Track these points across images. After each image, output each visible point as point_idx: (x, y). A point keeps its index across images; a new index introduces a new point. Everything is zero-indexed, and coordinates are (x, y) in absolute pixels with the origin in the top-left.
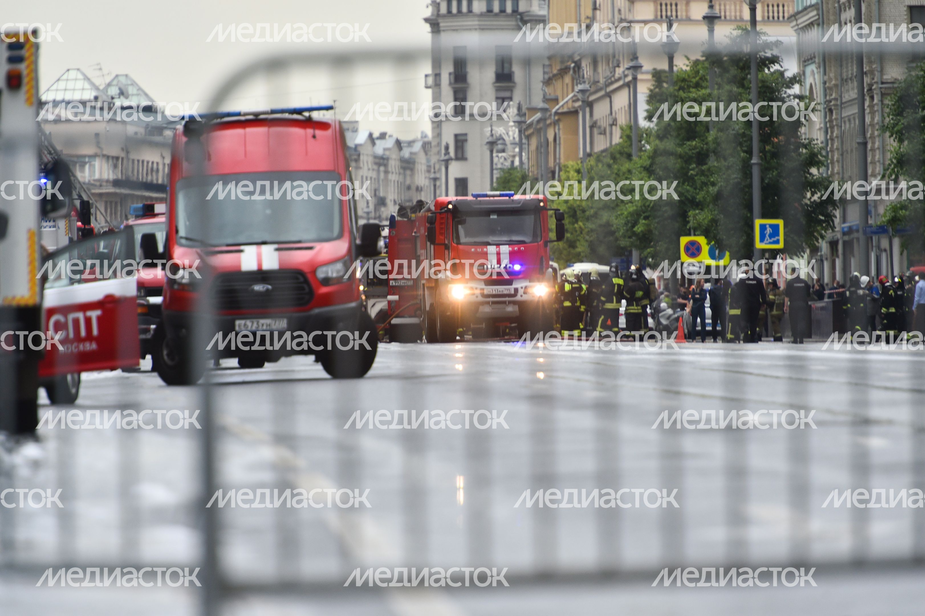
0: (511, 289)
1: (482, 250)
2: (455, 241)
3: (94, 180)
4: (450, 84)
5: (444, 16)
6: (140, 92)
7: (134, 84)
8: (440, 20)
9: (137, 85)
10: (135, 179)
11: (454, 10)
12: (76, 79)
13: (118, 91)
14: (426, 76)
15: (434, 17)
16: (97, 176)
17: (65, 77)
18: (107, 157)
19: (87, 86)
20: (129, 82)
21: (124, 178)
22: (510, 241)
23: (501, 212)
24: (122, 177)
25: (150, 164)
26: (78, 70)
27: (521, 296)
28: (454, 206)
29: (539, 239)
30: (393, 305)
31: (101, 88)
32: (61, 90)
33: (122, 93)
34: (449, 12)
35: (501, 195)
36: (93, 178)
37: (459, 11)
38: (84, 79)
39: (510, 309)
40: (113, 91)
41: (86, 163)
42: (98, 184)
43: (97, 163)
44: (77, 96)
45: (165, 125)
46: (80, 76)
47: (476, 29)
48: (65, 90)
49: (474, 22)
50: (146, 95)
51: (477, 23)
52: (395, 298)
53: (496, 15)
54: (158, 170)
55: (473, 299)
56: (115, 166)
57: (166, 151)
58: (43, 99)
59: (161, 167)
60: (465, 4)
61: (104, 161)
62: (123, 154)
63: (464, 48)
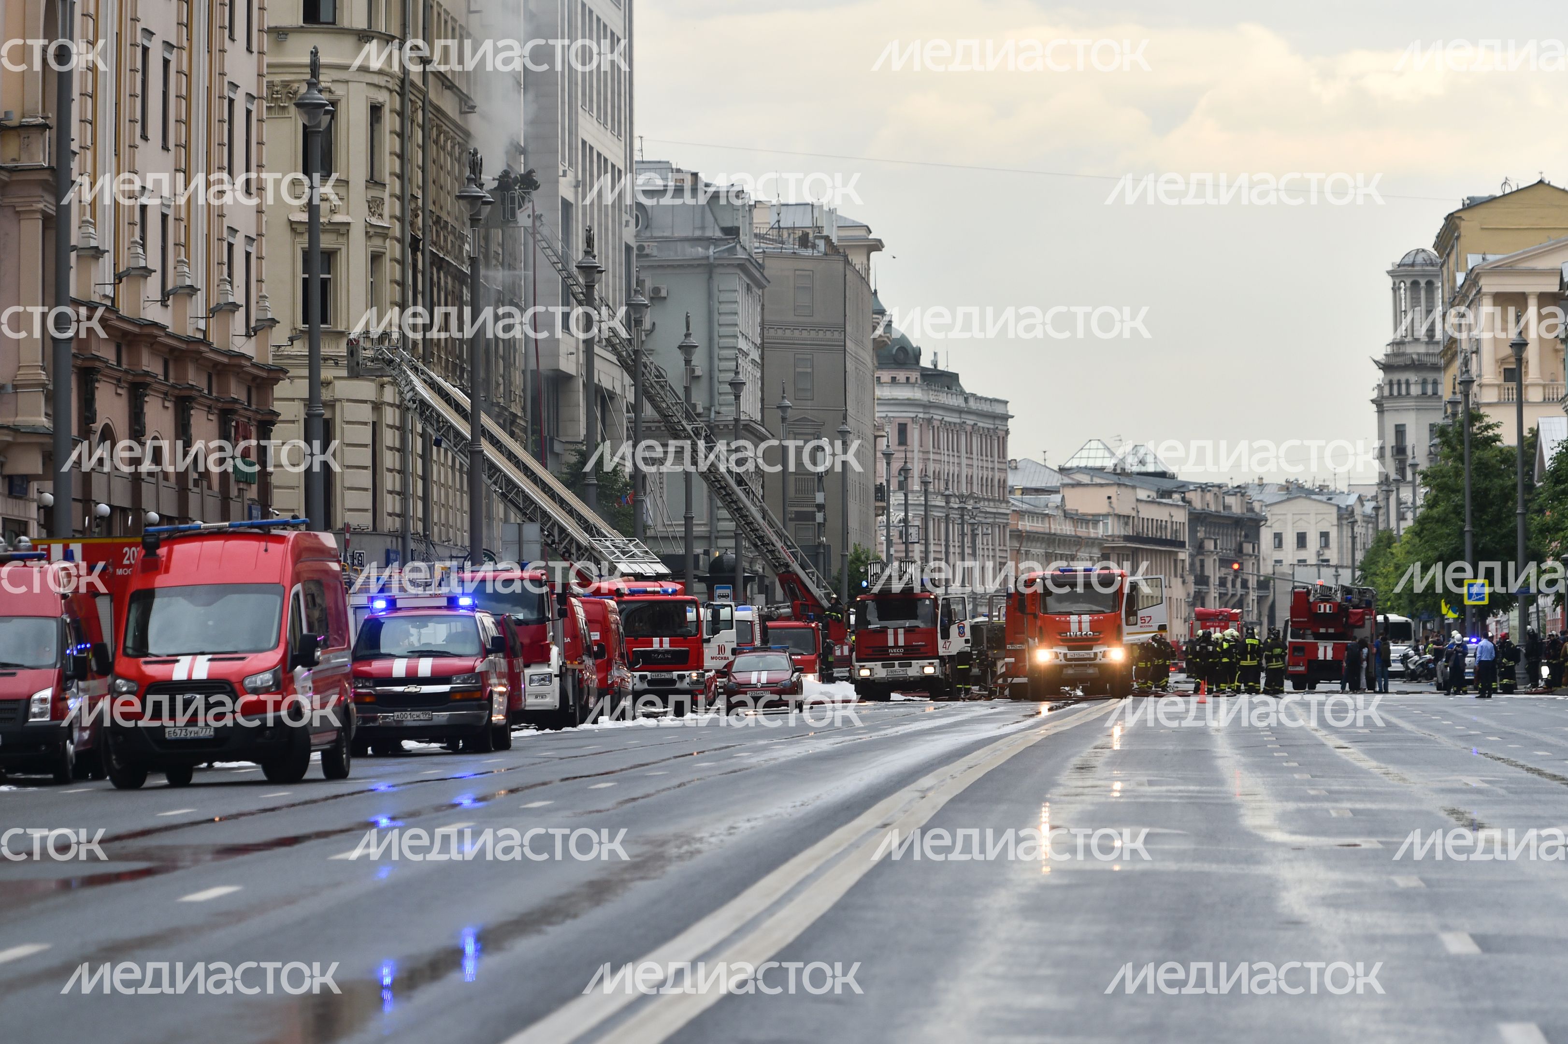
0: (1091, 654)
1: (1066, 619)
2: (1042, 611)
3: (1108, 536)
4: (1393, 455)
5: (1387, 398)
6: (1156, 460)
8: (1384, 402)
10: (1145, 535)
11: (1395, 393)
12: (1098, 449)
15: (1379, 399)
16: (1110, 533)
17: (1087, 447)
18: (1119, 516)
19: (1107, 455)
20: (1147, 452)
21: (1134, 534)
24: (1132, 533)
25: (1159, 523)
26: (1099, 440)
27: (1101, 660)
32: (1084, 458)
33: (1140, 461)
34: (1391, 394)
37: (1399, 394)
38: (1105, 449)
39: (1091, 671)
40: (1132, 459)
41: (1099, 521)
43: (1110, 521)
44: (1098, 464)
45: (1174, 490)
46: (1101, 446)
47: (1413, 410)
48: (1088, 458)
49: (1411, 403)
51: (1413, 404)
53: (1430, 397)
54: (1166, 528)
56: (1126, 524)
57: (1174, 511)
58: (1068, 465)
59: (1169, 525)
60: (1404, 387)
61: (1116, 520)
62: (1134, 514)
63: (1404, 425)
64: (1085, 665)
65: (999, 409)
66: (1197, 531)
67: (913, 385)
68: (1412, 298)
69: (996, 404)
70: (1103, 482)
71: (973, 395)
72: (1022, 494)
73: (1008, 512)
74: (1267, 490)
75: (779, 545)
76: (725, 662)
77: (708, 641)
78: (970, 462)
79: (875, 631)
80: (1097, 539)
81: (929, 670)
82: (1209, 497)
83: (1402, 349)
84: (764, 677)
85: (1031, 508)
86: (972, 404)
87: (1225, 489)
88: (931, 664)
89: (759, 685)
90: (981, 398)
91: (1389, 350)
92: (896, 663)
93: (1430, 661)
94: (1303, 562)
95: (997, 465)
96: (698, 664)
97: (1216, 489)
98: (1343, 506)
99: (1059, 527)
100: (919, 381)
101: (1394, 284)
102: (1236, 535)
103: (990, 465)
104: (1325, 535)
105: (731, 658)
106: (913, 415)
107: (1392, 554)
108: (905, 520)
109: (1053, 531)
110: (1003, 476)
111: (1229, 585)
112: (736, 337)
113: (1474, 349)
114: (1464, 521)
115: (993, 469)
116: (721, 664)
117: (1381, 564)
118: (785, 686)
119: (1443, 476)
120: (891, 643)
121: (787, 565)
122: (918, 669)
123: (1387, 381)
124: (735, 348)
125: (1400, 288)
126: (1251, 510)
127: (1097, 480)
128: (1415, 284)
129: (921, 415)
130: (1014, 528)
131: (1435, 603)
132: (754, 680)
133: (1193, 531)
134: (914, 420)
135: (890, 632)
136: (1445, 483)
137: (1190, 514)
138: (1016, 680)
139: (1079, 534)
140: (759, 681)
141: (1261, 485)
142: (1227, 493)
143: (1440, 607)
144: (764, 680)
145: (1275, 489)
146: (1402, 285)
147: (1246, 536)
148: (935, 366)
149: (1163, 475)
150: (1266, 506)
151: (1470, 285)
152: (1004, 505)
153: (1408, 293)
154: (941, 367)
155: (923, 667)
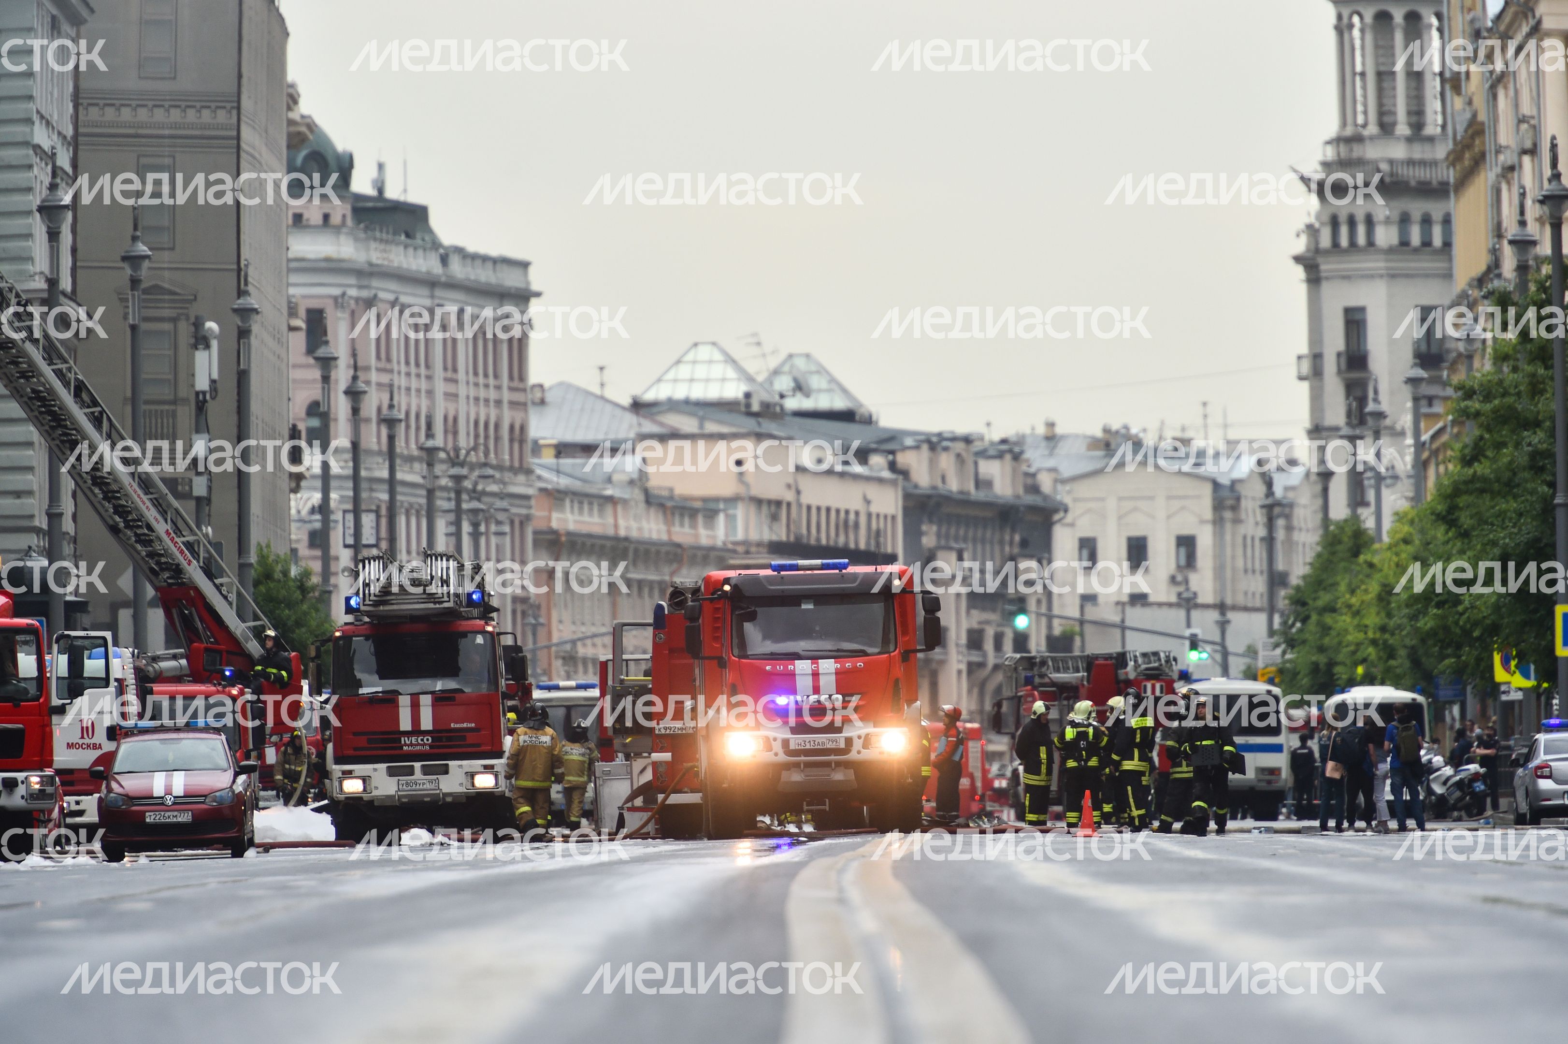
1: (786, 667)
2: (736, 651)
3: (736, 543)
4: (1339, 372)
5: (1326, 252)
6: (834, 386)
7: (821, 370)
8: (1320, 260)
9: (827, 372)
10: (813, 542)
11: (1344, 242)
12: (710, 362)
13: (792, 384)
14: (1300, 358)
15: (1309, 255)
16: (740, 536)
17: (690, 357)
18: (758, 502)
19: (731, 373)
20: (813, 368)
21: (792, 539)
22: (838, 650)
23: (822, 598)
24: (788, 535)
25: (842, 515)
26: (714, 344)
27: (859, 752)
28: (735, 588)
29: (892, 648)
30: (661, 769)
31: (760, 378)
32: (683, 380)
33: (799, 387)
34: (1335, 244)
35: (824, 567)
36: (732, 539)
37: (1353, 243)
38: (726, 362)
39: (838, 776)
40: (784, 383)
41: (717, 512)
42: (740, 549)
43: (740, 512)
44: (713, 393)
45: (874, 446)
46: (718, 356)
47: (1381, 276)
48: (692, 380)
49: (1377, 264)
50: (845, 391)
51: (1382, 264)
52: (667, 756)
53: (1416, 250)
54: (857, 525)
55: (769, 757)
56: (774, 518)
57: (873, 491)
58: (649, 396)
59: (863, 520)
60: (1361, 230)
61: (753, 509)
62: (789, 496)
63: (1362, 310)
64: (827, 764)
65: (510, 279)
66: (920, 534)
67: (338, 229)
68: (1377, 47)
69: (505, 267)
70: (725, 430)
71: (460, 251)
72: (558, 455)
73: (530, 491)
74: (1063, 449)
75: (161, 527)
76: (96, 754)
77: (61, 710)
78: (451, 388)
79: (373, 700)
80: (712, 548)
81: (485, 781)
82: (946, 461)
83: (1357, 151)
84: (179, 784)
85: (577, 485)
86: (458, 269)
87: (977, 446)
88: (488, 769)
89: (169, 800)
90: (474, 257)
91: (1330, 153)
92: (417, 765)
93: (1476, 777)
94: (1138, 599)
95: (506, 396)
96: (43, 759)
97: (959, 446)
98: (1225, 481)
99: (634, 525)
100: (349, 222)
101: (1340, 17)
102: (1001, 542)
103: (493, 395)
104: (1187, 544)
105: (109, 746)
106: (336, 291)
107: (1371, 565)
108: (323, 509)
109: (622, 533)
110: (518, 417)
111: (989, 645)
112: (29, 121)
113: (1528, 145)
114: (1552, 485)
115: (498, 403)
116: (83, 759)
117: (1343, 587)
118: (220, 801)
119: (1505, 394)
120: (405, 725)
121: (178, 571)
122: (462, 778)
123: (1326, 218)
124: (26, 144)
125: (1351, 26)
126: (1034, 489)
127: (711, 427)
128: (1383, 18)
129: (353, 292)
130: (542, 525)
131: (1479, 660)
132: (158, 790)
133: (912, 533)
134: (339, 301)
135: (404, 702)
136: (1511, 408)
137: (907, 496)
138: (675, 799)
139: (677, 539)
140: (168, 792)
141: (1051, 438)
142: (982, 454)
143: (1491, 668)
144: (178, 790)
145: (1080, 447)
146: (1356, 19)
147: (1024, 543)
148: (381, 191)
149: (847, 416)
150: (1064, 481)
151: (1516, 15)
152: (521, 478)
153: (1369, 37)
154: (392, 193)
155: (472, 775)
